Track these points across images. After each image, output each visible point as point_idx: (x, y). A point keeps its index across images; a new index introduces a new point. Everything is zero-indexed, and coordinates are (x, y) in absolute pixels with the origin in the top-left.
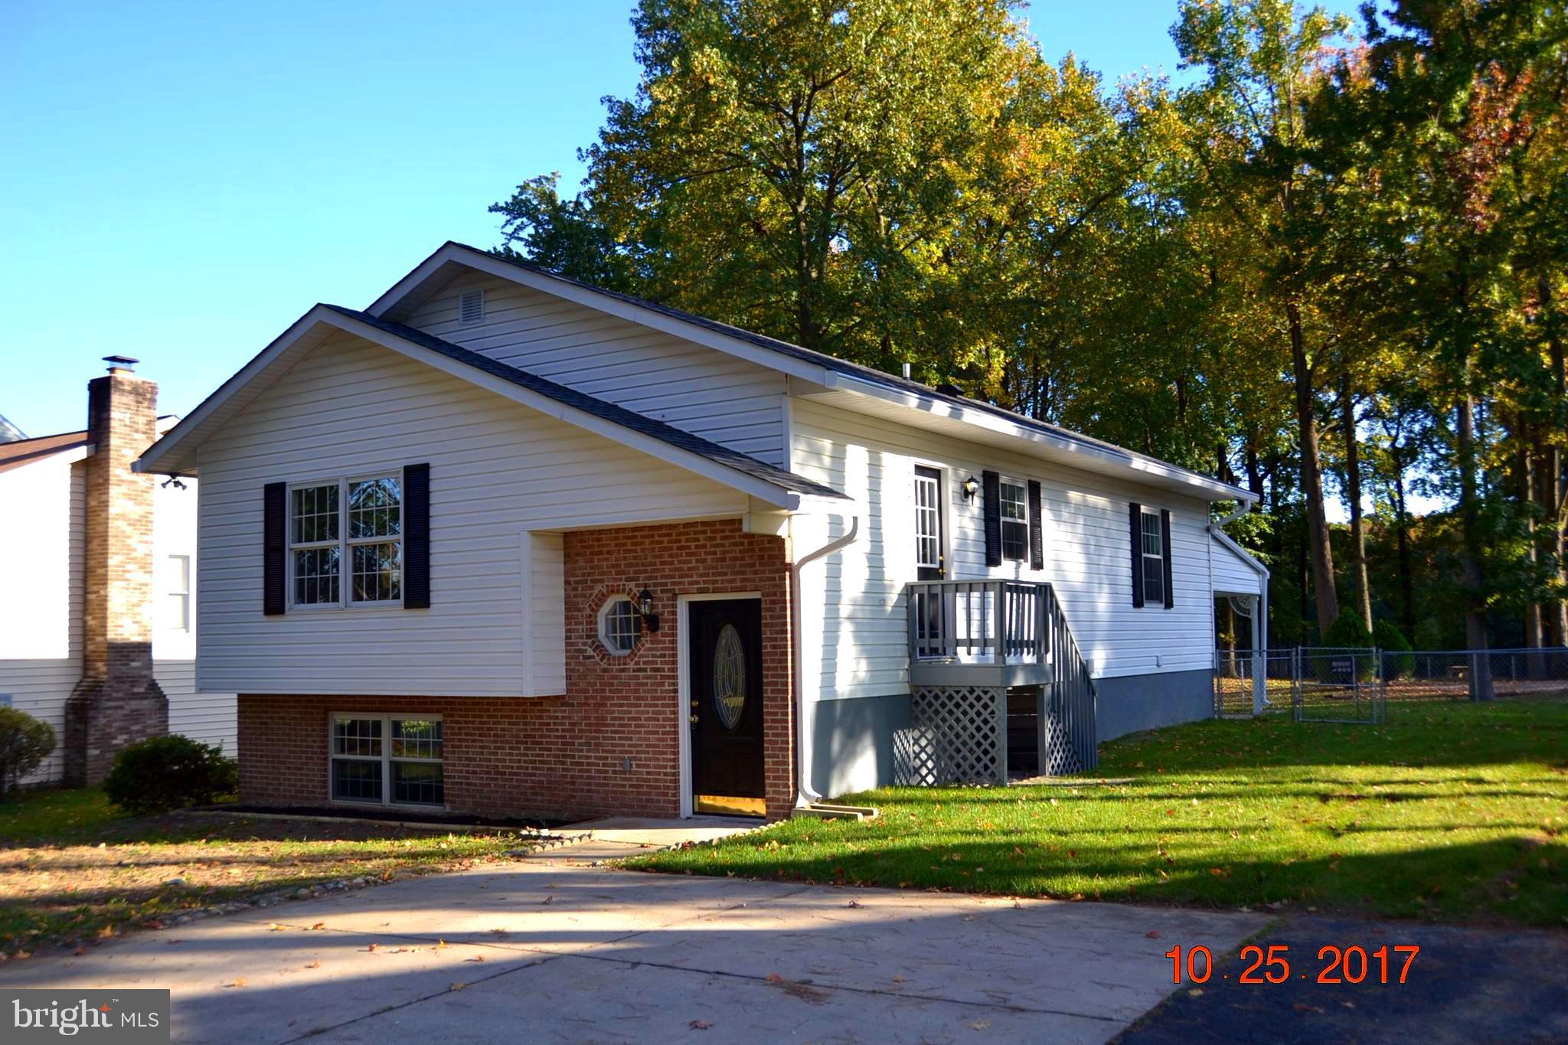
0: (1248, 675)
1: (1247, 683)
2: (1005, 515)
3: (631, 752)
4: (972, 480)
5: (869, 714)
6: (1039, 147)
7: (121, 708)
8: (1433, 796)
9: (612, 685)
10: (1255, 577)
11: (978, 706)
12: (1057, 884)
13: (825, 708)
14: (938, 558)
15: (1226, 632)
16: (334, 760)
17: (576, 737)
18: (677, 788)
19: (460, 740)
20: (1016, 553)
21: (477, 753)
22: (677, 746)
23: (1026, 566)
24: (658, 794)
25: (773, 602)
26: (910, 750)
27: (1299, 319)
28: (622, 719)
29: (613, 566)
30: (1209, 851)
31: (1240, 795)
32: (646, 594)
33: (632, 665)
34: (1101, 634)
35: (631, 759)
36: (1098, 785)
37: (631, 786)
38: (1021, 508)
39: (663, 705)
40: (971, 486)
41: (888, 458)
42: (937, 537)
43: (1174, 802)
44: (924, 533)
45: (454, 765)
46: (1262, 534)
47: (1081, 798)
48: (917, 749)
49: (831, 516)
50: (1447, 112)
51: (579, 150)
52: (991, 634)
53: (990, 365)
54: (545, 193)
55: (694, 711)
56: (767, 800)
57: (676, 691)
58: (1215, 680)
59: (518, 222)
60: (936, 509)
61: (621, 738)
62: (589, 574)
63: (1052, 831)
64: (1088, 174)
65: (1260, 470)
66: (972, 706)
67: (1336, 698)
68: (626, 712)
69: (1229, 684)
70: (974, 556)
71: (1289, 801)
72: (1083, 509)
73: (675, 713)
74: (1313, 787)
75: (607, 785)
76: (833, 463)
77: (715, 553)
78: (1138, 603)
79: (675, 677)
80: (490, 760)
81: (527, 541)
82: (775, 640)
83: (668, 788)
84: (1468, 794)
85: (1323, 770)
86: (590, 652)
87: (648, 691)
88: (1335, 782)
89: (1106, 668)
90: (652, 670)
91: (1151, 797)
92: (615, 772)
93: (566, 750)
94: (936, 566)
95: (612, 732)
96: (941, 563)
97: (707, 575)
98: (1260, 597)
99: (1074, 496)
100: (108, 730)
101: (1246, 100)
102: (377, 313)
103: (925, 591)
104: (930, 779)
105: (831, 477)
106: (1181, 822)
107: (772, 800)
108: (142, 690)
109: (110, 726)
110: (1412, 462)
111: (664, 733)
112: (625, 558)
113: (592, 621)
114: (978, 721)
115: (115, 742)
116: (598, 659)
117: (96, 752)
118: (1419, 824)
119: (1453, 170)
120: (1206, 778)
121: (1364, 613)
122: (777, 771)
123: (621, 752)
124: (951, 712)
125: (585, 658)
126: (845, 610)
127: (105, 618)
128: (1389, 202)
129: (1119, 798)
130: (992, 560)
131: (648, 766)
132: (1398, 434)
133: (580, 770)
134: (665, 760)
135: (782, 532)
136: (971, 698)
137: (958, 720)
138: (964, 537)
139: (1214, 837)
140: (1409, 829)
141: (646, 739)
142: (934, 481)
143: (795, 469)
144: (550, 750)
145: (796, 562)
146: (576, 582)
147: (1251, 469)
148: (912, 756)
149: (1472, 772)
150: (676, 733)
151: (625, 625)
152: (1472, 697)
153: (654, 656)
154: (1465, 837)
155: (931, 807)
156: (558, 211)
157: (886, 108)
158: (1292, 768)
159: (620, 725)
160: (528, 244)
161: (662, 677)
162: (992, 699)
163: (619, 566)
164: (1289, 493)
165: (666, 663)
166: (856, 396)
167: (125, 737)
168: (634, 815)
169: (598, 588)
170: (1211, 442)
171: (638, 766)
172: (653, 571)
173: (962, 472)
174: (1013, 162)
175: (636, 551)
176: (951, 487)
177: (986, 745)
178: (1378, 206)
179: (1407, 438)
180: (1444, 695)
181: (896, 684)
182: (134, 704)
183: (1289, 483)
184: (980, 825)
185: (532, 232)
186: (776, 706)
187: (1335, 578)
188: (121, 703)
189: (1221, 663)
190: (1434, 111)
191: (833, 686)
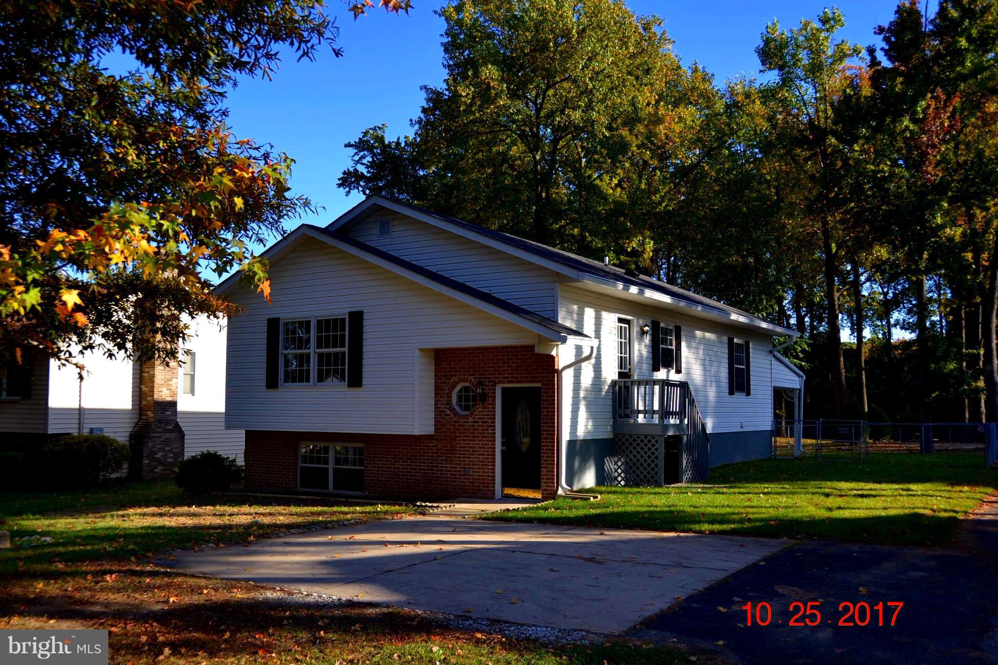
0: (792, 436)
1: (791, 441)
2: (662, 344)
3: (470, 465)
4: (646, 325)
5: (592, 449)
6: (677, 120)
7: (160, 437)
8: (883, 496)
9: (460, 429)
10: (797, 379)
11: (649, 445)
12: (696, 527)
13: (572, 443)
14: (628, 367)
15: (780, 409)
16: (301, 467)
17: (439, 457)
18: (494, 483)
19: (374, 457)
20: (668, 365)
21: (384, 464)
22: (494, 462)
23: (673, 372)
24: (484, 487)
25: (548, 389)
26: (612, 467)
27: (828, 225)
28: (465, 447)
29: (462, 368)
30: (768, 515)
31: (785, 493)
32: (480, 383)
33: (471, 420)
34: (710, 409)
35: (469, 468)
36: (711, 488)
37: (469, 482)
38: (671, 340)
39: (487, 441)
40: (647, 328)
41: (605, 314)
42: (628, 356)
43: (751, 495)
44: (621, 353)
45: (370, 470)
46: (803, 351)
47: (703, 492)
48: (616, 467)
49: (576, 345)
50: (915, 112)
51: (411, 120)
52: (656, 407)
53: (644, 249)
54: (378, 137)
55: (503, 444)
56: (543, 490)
57: (494, 433)
58: (773, 438)
59: (362, 154)
60: (627, 341)
61: (464, 457)
62: (448, 372)
63: (691, 506)
64: (705, 135)
65: (803, 312)
66: (646, 445)
67: (843, 450)
68: (467, 444)
69: (781, 441)
70: (646, 367)
71: (809, 496)
72: (704, 341)
73: (494, 445)
74: (822, 490)
75: (456, 482)
76: (578, 317)
77: (517, 363)
78: (731, 393)
79: (494, 426)
80: (391, 468)
81: (417, 352)
82: (549, 408)
83: (489, 483)
84: (900, 495)
85: (829, 483)
86: (448, 412)
87: (480, 433)
88: (834, 488)
89: (713, 428)
90: (482, 422)
91: (739, 493)
92: (460, 475)
93: (434, 463)
94: (627, 371)
95: (459, 454)
96: (630, 369)
97: (513, 374)
98: (800, 390)
99: (698, 333)
100: (154, 449)
101: (799, 92)
102: (332, 229)
103: (622, 384)
104: (623, 483)
105: (577, 324)
106: (755, 503)
107: (545, 490)
108: (171, 427)
109: (155, 447)
110: (896, 308)
111: (487, 455)
112: (468, 364)
113: (449, 396)
114: (649, 453)
115: (157, 456)
116: (452, 416)
117: (147, 462)
118: (872, 507)
119: (917, 147)
120: (767, 486)
121: (863, 400)
122: (548, 475)
123: (464, 464)
124: (634, 448)
125: (445, 415)
126: (582, 394)
127: (153, 387)
128: (878, 165)
129: (723, 493)
130: (656, 369)
131: (479, 472)
132: (888, 291)
133: (441, 474)
134: (488, 469)
135: (554, 353)
136: (646, 441)
137: (638, 452)
138: (641, 356)
139: (771, 510)
140: (867, 509)
141: (478, 458)
142: (627, 326)
143: (560, 321)
144: (424, 463)
145: (560, 368)
146: (441, 376)
147: (797, 310)
148: (614, 470)
149: (906, 486)
150: (494, 455)
151: (467, 399)
152: (921, 450)
153: (483, 415)
154: (892, 512)
155: (627, 495)
156: (386, 147)
157: (590, 101)
158: (813, 482)
159: (463, 451)
160: (367, 167)
161: (487, 426)
162: (657, 442)
163: (465, 368)
164: (821, 326)
165: (490, 419)
166: (590, 283)
167: (162, 453)
168: (470, 497)
169: (453, 379)
170: (773, 295)
171: (473, 472)
172: (483, 371)
173: (641, 322)
174: (661, 129)
175: (474, 360)
176: (635, 330)
177: (653, 465)
178: (872, 167)
179: (893, 293)
180: (907, 450)
181: (606, 433)
182: (167, 435)
183: (821, 320)
184: (655, 503)
185: (371, 160)
186: (548, 442)
187: (845, 379)
188: (161, 435)
189: (777, 428)
190: (906, 111)
191: (576, 432)
